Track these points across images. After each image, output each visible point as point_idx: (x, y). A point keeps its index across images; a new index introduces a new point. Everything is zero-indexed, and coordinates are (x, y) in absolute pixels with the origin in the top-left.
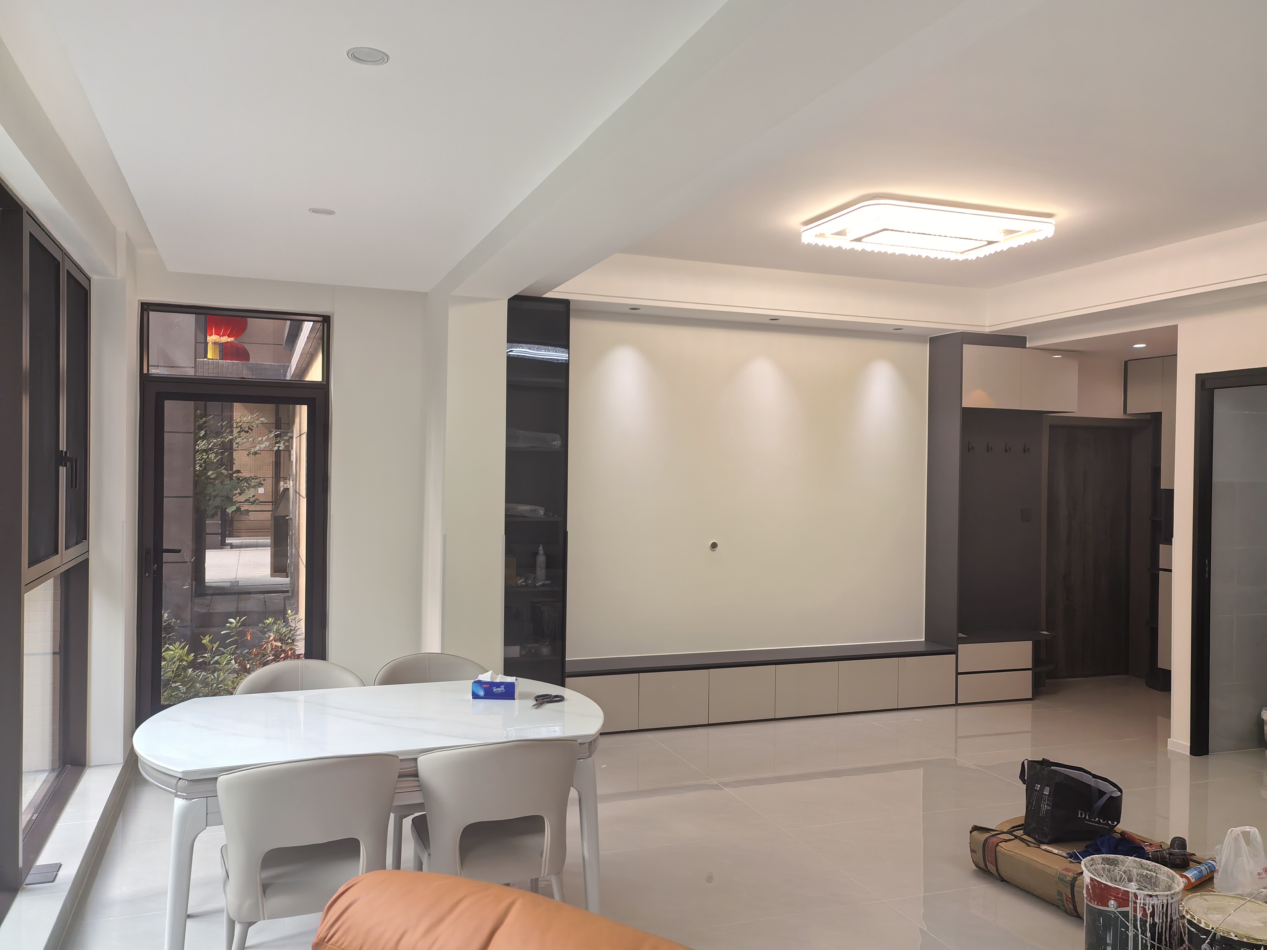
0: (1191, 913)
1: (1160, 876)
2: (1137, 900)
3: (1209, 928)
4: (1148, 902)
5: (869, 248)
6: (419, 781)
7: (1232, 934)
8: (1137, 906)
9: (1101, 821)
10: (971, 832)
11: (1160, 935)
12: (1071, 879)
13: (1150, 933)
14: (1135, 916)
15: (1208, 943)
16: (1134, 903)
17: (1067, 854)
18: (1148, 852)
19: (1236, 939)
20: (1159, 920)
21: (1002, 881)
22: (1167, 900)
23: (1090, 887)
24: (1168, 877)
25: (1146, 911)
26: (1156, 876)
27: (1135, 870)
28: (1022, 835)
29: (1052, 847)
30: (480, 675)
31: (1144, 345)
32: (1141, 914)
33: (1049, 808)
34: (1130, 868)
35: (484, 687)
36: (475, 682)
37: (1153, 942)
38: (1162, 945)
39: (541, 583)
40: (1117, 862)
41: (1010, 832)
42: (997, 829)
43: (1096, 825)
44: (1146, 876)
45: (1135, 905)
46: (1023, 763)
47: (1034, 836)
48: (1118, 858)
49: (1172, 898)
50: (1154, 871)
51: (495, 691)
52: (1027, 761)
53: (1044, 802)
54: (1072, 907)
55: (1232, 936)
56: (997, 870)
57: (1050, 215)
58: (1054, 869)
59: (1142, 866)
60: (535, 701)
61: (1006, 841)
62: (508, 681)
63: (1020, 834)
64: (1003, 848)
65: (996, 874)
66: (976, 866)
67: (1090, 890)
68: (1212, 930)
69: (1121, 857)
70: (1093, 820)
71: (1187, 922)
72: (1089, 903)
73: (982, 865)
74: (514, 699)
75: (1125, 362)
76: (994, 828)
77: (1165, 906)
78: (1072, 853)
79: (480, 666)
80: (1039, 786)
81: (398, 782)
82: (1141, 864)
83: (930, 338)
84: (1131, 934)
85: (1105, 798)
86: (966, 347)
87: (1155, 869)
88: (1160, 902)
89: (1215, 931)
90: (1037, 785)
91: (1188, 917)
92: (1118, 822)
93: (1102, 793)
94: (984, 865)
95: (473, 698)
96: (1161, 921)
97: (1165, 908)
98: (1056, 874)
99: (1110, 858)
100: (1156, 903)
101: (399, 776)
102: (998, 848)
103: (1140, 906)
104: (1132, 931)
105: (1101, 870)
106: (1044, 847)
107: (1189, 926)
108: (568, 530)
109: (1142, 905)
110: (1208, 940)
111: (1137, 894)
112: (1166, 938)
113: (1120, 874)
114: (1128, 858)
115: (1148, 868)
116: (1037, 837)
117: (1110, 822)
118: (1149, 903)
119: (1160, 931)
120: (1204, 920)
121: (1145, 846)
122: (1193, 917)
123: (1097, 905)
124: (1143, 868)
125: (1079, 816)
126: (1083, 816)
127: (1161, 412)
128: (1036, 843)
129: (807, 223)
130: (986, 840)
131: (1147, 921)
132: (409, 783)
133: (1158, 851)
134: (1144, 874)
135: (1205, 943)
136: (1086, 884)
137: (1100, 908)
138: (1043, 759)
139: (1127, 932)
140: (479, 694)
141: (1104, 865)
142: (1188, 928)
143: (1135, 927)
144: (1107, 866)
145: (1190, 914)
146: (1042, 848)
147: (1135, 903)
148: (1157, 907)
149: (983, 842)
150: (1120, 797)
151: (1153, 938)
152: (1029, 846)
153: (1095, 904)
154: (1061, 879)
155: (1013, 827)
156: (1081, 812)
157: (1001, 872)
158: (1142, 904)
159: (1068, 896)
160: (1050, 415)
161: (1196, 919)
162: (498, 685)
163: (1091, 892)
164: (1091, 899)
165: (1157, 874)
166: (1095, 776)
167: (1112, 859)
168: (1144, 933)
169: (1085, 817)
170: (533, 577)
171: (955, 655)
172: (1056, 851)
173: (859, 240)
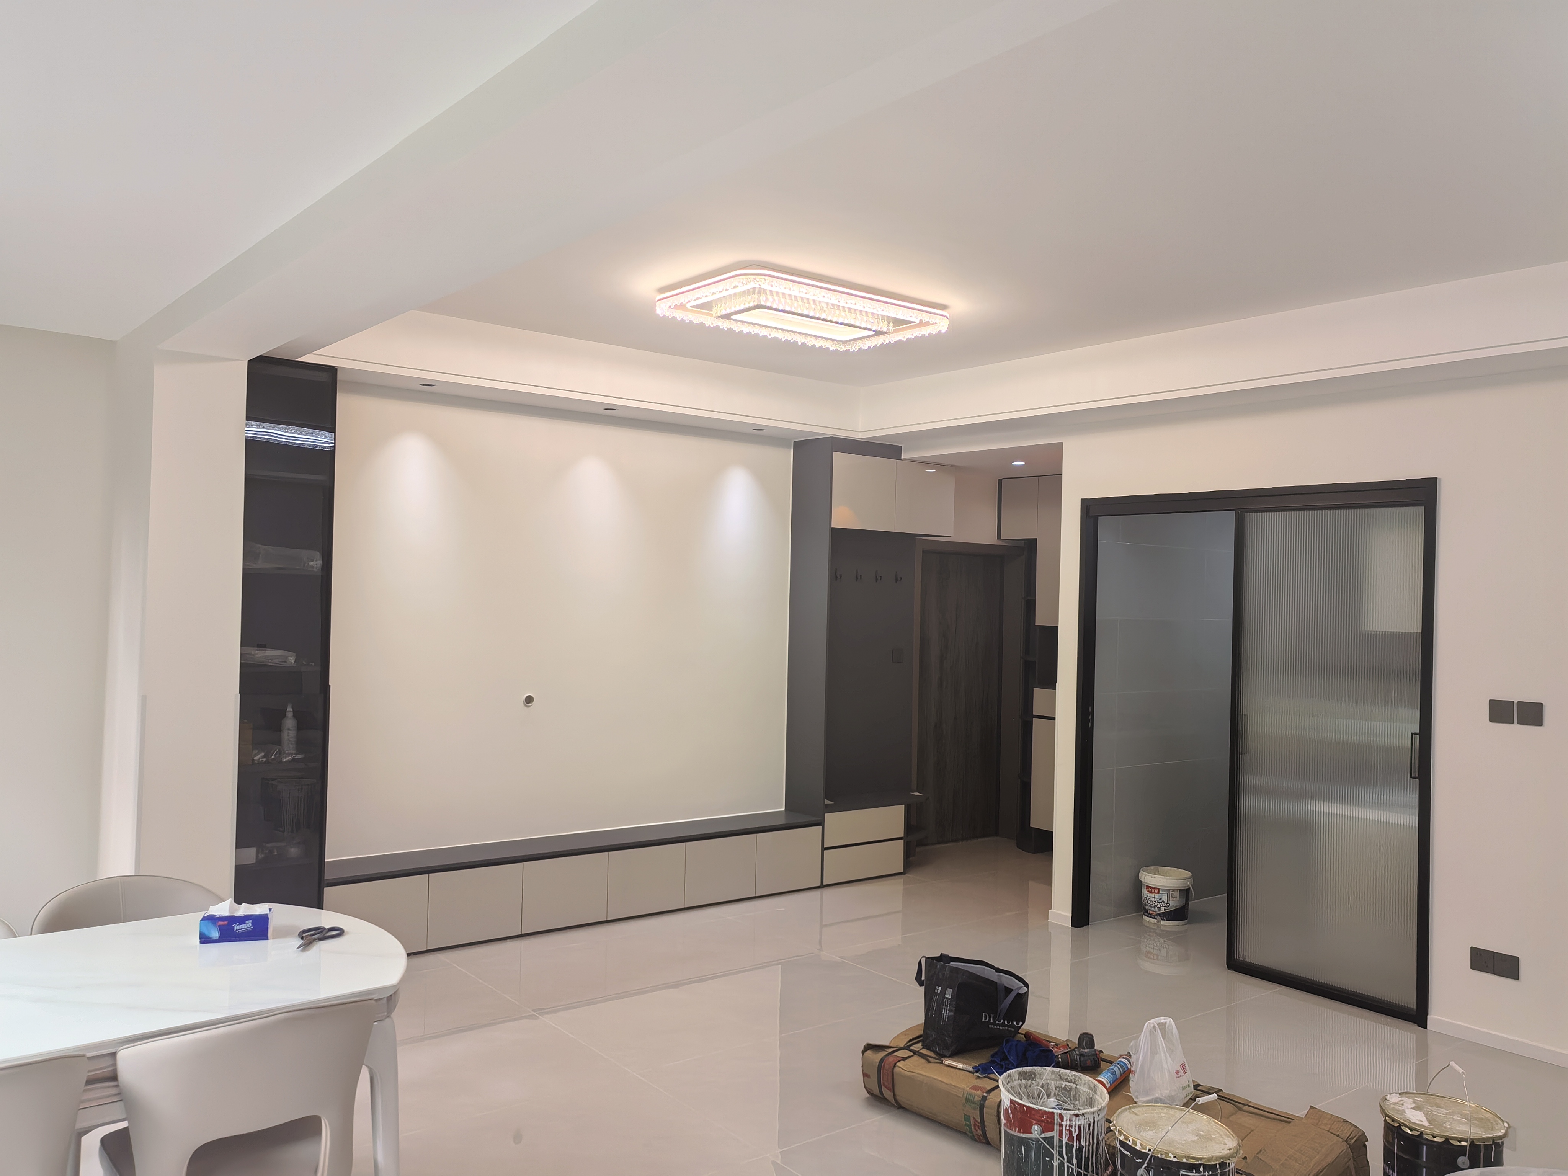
0: (1124, 1133)
1: (1080, 1088)
2: (1063, 1121)
3: (1146, 1150)
4: (1074, 1123)
5: (737, 327)
6: (117, 1086)
7: (1170, 1155)
8: (1062, 1130)
9: (1006, 1023)
10: (863, 1052)
11: (1087, 1159)
12: (980, 1099)
13: (1076, 1160)
14: (1061, 1141)
15: (1145, 1168)
16: (1060, 1127)
17: (973, 1068)
18: (1058, 1054)
19: (1175, 1160)
20: (1086, 1142)
21: (898, 1108)
22: (1094, 1118)
23: (1010, 1111)
24: (1090, 1088)
25: (1072, 1134)
26: (1076, 1087)
27: (1053, 1082)
28: (921, 1049)
29: (955, 1061)
30: (211, 907)
31: (1023, 463)
32: (1067, 1138)
33: (951, 1014)
34: (1048, 1081)
35: (219, 926)
36: (204, 919)
37: (1080, 1170)
38: (1089, 1172)
39: (290, 758)
40: (1035, 1074)
41: (907, 1048)
42: (892, 1045)
43: (1001, 1028)
44: (1065, 1089)
45: (1061, 1128)
46: (920, 963)
47: (935, 1049)
48: (1035, 1070)
49: (1099, 1115)
50: (1073, 1081)
51: (237, 930)
52: (924, 959)
53: (946, 1008)
54: (981, 1132)
55: (1171, 1158)
56: (894, 1095)
57: (943, 307)
58: (960, 1088)
59: (1060, 1077)
60: (300, 939)
61: (904, 1059)
62: (257, 913)
63: (918, 1048)
64: (902, 1069)
65: (893, 1102)
66: (869, 1092)
67: (1009, 1115)
68: (1150, 1153)
69: (1037, 1069)
70: (997, 1022)
71: (1119, 1144)
72: (1009, 1131)
73: (876, 1091)
74: (267, 939)
75: (999, 480)
76: (887, 1043)
77: (1092, 1125)
78: (979, 1065)
79: (208, 890)
80: (940, 988)
81: (85, 1091)
82: (1060, 1075)
83: (794, 442)
84: (1056, 1163)
85: (1012, 995)
86: (836, 455)
87: (1075, 1080)
88: (1087, 1122)
89: (1153, 1153)
90: (937, 987)
91: (1122, 1138)
92: (1024, 1022)
93: (1008, 990)
94: (879, 1092)
95: (201, 943)
96: (1087, 1144)
97: (1091, 1128)
98: (963, 1094)
99: (1027, 1071)
100: (1083, 1123)
101: (87, 1082)
102: (896, 1069)
103: (1066, 1129)
104: (1058, 1159)
105: (1018, 1087)
106: (948, 1062)
107: (1122, 1149)
108: (330, 684)
109: (1068, 1128)
110: (1145, 1165)
111: (1063, 1115)
112: (1092, 1164)
113: (1038, 1090)
114: (1045, 1069)
115: (1067, 1079)
116: (937, 1049)
117: (1015, 1023)
118: (1076, 1124)
119: (1086, 1156)
120: (1139, 1141)
121: (1052, 1048)
122: (1127, 1138)
123: (1018, 1132)
124: (1062, 1079)
125: (983, 1020)
126: (987, 1019)
127: (1036, 539)
128: (937, 1057)
129: (662, 290)
130: (882, 1060)
131: (1073, 1146)
132: (104, 1090)
133: (1067, 1052)
134: (1063, 1086)
135: (1141, 1168)
136: (1005, 1108)
137: (1022, 1135)
138: (941, 954)
139: (1052, 1161)
140: (210, 936)
141: (1021, 1080)
142: (1120, 1150)
143: (1061, 1154)
144: (1024, 1081)
145: (1124, 1135)
146: (945, 1063)
147: (1061, 1125)
148: (1084, 1127)
149: (877, 1064)
150: (1027, 994)
151: (1079, 1166)
152: (929, 1062)
153: (1015, 1131)
154: (969, 1100)
155: (911, 1040)
156: (985, 1015)
157: (898, 1098)
158: (1068, 1126)
159: (977, 1120)
160: (923, 538)
161: (1131, 1140)
162: (242, 920)
163: (1011, 1117)
164: (1010, 1125)
165: (1077, 1085)
166: (998, 970)
167: (1029, 1072)
168: (1070, 1160)
169: (990, 1020)
170: (277, 750)
171: (821, 827)
172: (960, 1066)
173: (727, 317)
